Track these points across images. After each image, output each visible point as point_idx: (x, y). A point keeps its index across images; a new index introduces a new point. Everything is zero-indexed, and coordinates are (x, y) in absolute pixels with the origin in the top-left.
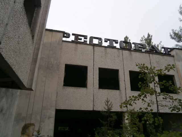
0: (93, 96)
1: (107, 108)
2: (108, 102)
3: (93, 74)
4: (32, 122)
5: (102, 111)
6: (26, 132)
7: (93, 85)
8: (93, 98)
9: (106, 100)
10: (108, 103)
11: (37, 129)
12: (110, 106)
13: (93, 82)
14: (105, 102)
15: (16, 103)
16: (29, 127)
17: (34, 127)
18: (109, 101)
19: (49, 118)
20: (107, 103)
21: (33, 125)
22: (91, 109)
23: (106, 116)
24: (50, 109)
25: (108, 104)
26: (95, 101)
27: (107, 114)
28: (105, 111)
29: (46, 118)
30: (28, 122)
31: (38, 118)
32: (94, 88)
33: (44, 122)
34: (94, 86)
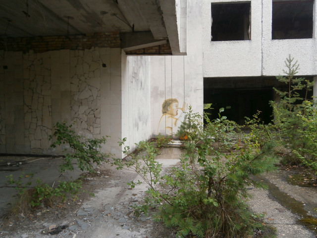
0: (262, 53)
1: (288, 72)
2: (290, 61)
3: (262, 13)
4: (173, 98)
5: (280, 77)
7: (262, 34)
8: (262, 57)
9: (287, 59)
10: (290, 63)
11: (181, 105)
12: (295, 68)
13: (262, 28)
14: (285, 62)
15: (150, 72)
17: (177, 103)
18: (293, 59)
19: (196, 90)
20: (288, 63)
21: (176, 101)
22: (257, 74)
23: (286, 83)
24: (195, 78)
25: (290, 65)
26: (264, 60)
27: (288, 81)
28: (284, 76)
29: (191, 91)
30: (168, 98)
31: (181, 91)
32: (263, 38)
33: (189, 97)
34: (264, 36)
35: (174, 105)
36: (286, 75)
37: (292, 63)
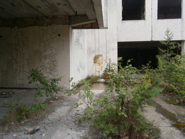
0: (152, 27)
1: (167, 38)
2: (168, 32)
3: (152, 4)
4: (100, 54)
5: (162, 41)
6: (96, 61)
7: (152, 16)
8: (152, 30)
9: (166, 31)
10: (168, 33)
11: (104, 58)
12: (171, 36)
13: (152, 13)
14: (165, 32)
15: (86, 39)
16: (98, 57)
17: (102, 57)
18: (170, 30)
19: (113, 49)
20: (167, 33)
21: (101, 56)
22: (149, 39)
23: (166, 45)
24: (113, 42)
25: (168, 34)
26: (153, 32)
27: (167, 43)
28: (164, 41)
29: (110, 50)
31: (104, 50)
32: (152, 19)
33: (109, 53)
34: (153, 17)
35: (100, 58)
36: (166, 40)
37: (169, 33)
